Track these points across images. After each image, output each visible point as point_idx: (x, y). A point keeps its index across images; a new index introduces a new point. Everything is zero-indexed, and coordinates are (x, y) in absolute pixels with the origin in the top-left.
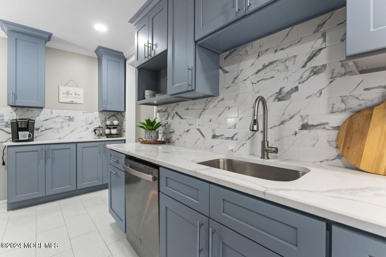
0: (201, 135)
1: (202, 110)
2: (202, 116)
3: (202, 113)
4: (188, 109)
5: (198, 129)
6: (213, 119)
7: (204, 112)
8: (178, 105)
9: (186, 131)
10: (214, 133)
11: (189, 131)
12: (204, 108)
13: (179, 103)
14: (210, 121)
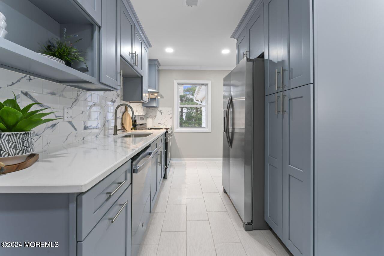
0: (73, 128)
1: (74, 100)
2: (74, 108)
3: (74, 104)
4: (53, 94)
5: (70, 122)
6: (84, 111)
7: (76, 102)
8: (30, 79)
9: (51, 126)
10: (85, 124)
11: (56, 126)
12: (76, 99)
13: (32, 77)
14: (82, 113)
